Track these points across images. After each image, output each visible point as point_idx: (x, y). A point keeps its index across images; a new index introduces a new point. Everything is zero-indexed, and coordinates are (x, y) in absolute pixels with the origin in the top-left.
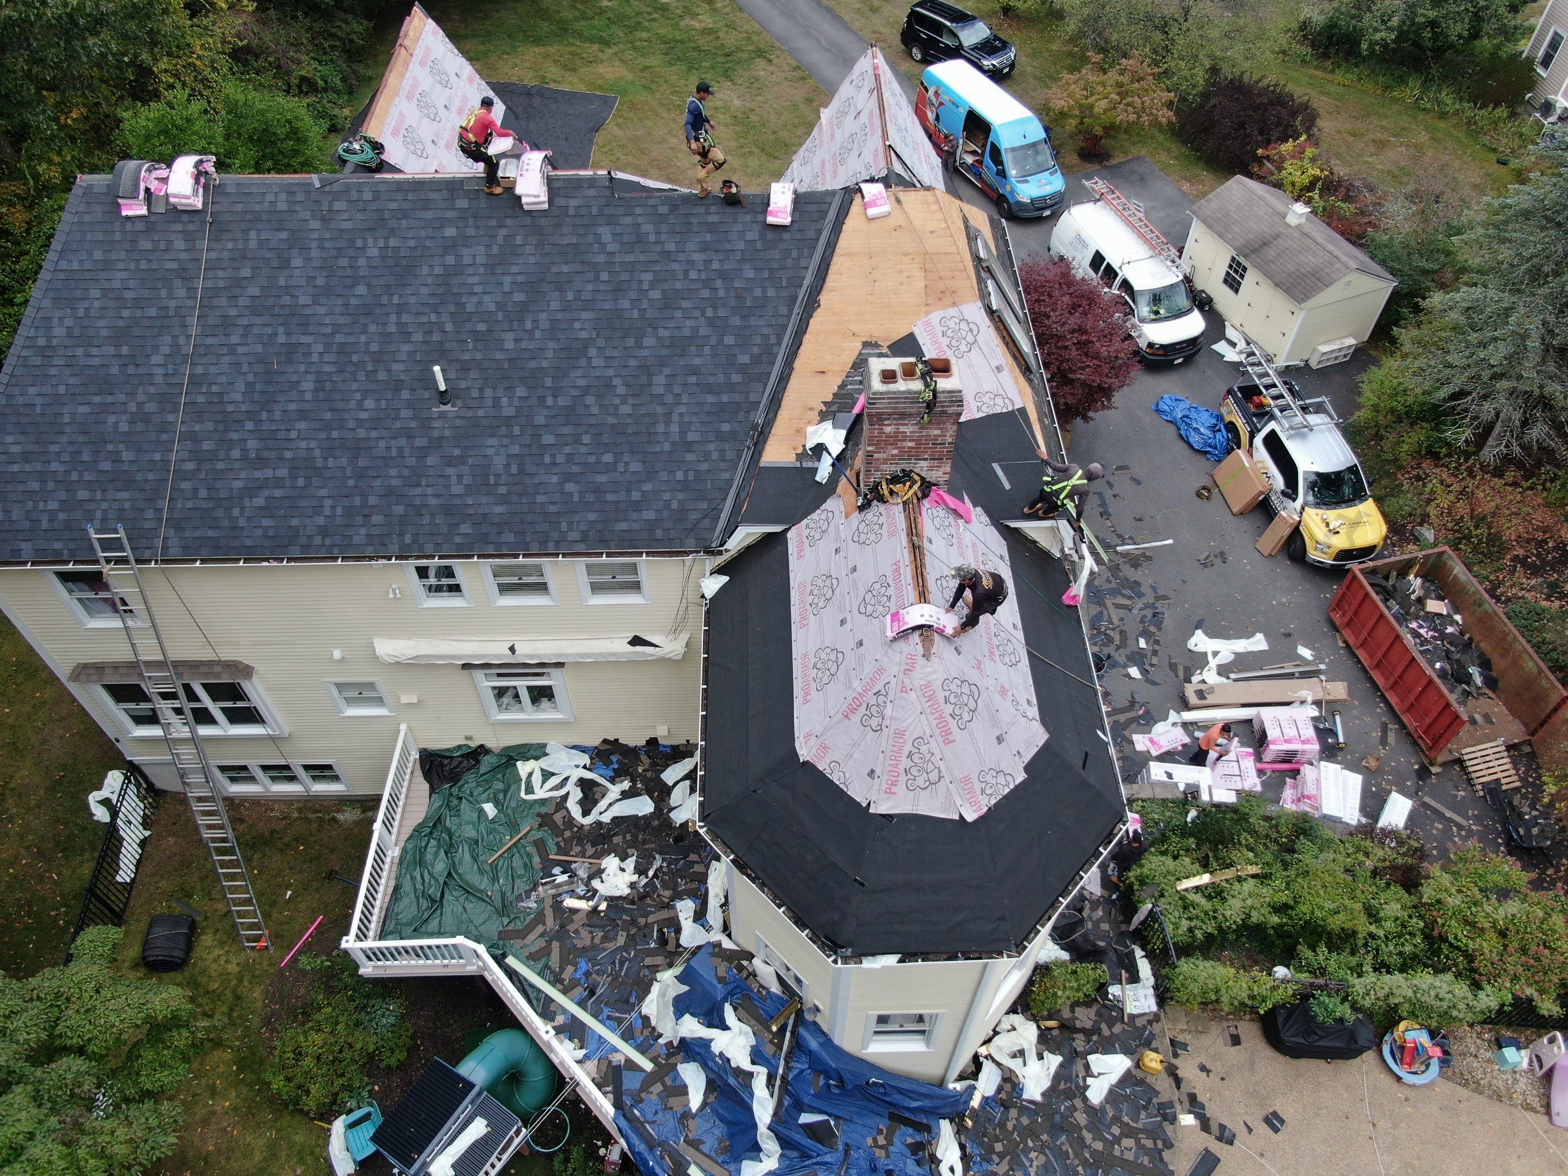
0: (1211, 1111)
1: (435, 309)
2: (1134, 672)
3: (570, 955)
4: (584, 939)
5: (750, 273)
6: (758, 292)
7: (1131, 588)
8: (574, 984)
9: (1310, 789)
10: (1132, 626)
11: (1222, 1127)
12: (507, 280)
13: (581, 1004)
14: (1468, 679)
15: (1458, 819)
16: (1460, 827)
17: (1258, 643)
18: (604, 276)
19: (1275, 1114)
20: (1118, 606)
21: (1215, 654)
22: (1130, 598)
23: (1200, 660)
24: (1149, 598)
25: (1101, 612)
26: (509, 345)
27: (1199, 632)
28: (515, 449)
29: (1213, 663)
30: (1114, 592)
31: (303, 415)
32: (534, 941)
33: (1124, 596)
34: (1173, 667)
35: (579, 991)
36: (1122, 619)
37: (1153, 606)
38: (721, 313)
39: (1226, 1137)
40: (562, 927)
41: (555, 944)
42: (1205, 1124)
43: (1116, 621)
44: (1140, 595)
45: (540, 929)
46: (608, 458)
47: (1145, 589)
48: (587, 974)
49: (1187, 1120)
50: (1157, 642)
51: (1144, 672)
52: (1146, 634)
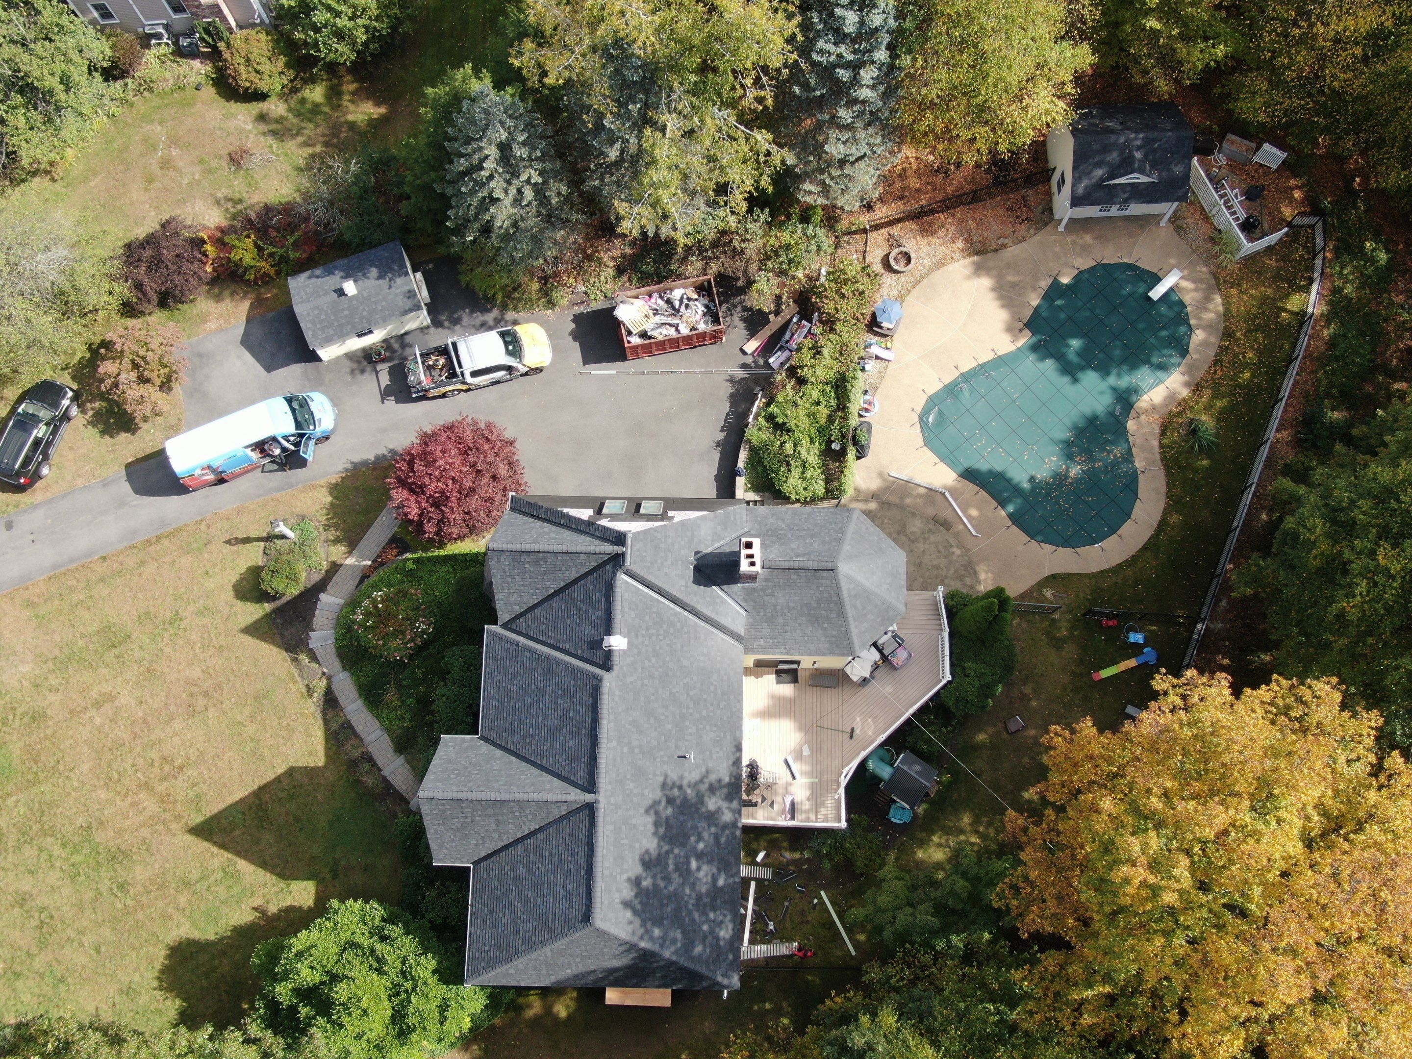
1: (655, 759)
5: (647, 618)
6: (654, 615)
12: (646, 725)
18: (646, 682)
26: (669, 727)
28: (708, 727)
38: (661, 632)
46: (712, 688)
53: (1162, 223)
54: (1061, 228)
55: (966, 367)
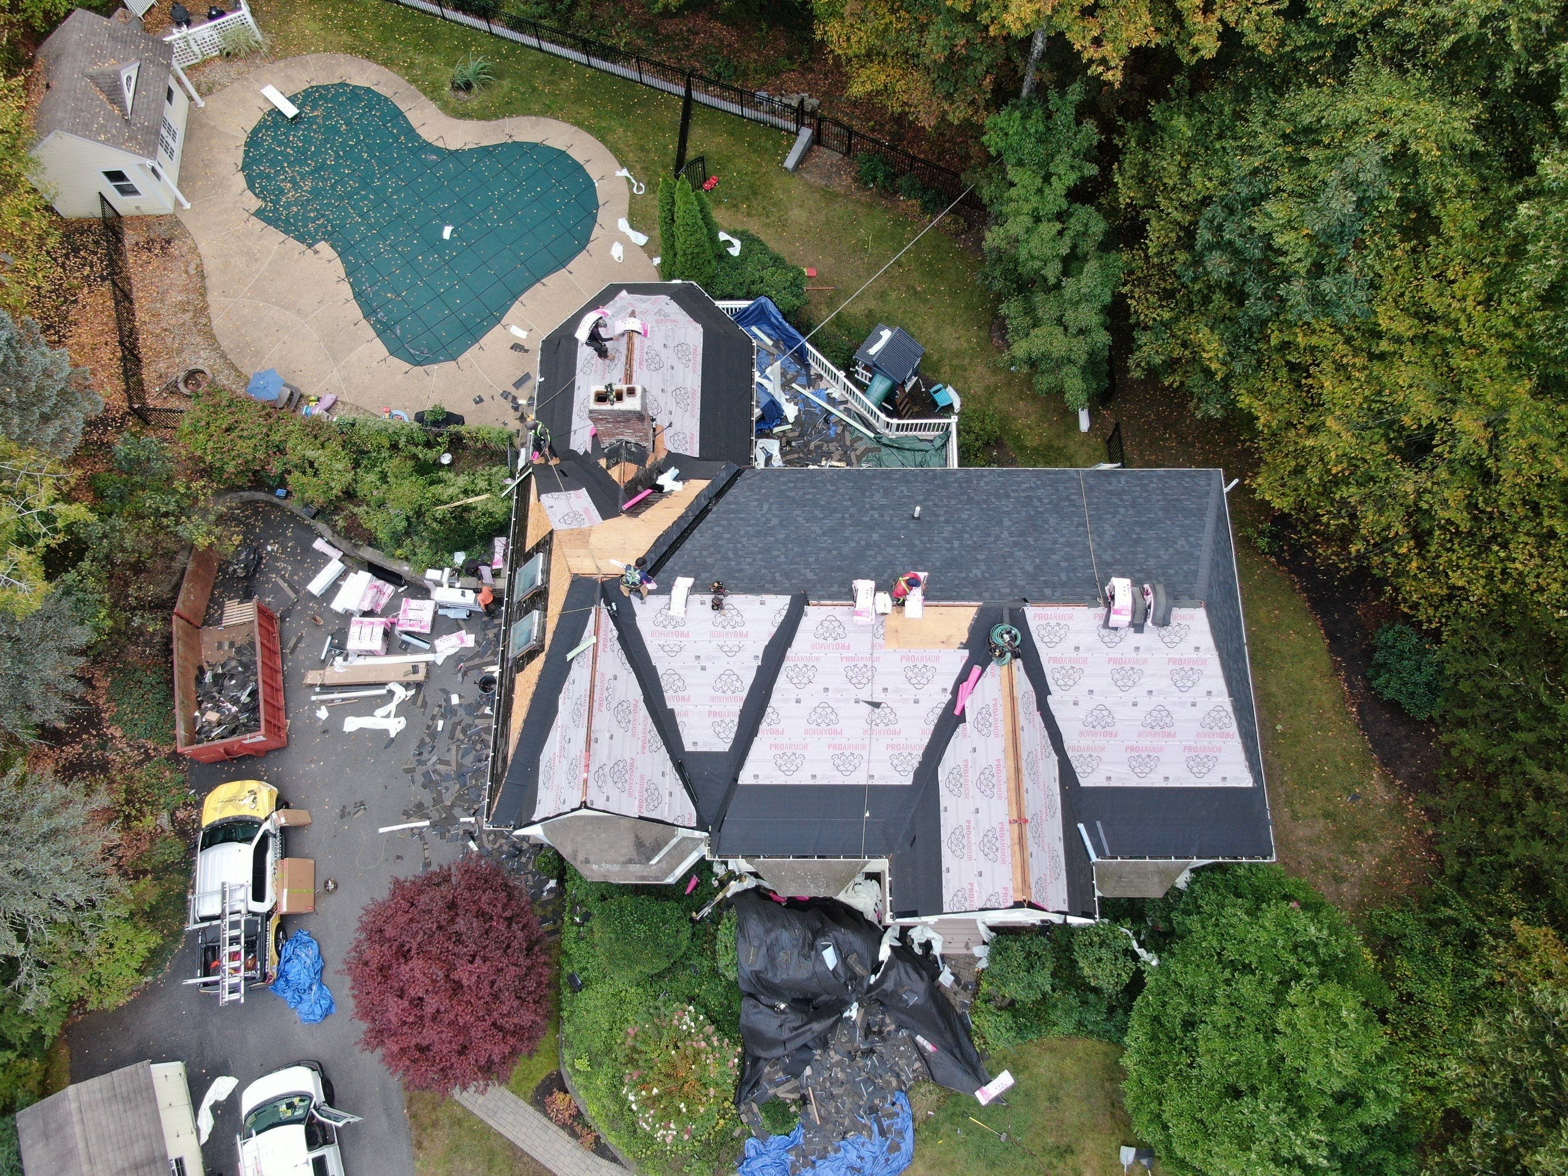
0: (508, 405)
2: (455, 700)
3: (840, 438)
4: (832, 447)
7: (431, 781)
8: (836, 424)
9: (372, 592)
10: (442, 744)
11: (506, 398)
13: (830, 413)
14: (216, 676)
15: (281, 582)
16: (283, 577)
17: (352, 724)
19: (477, 403)
20: (447, 763)
21: (388, 716)
22: (435, 771)
23: (402, 710)
24: (421, 769)
25: (462, 757)
26: (875, 535)
27: (393, 735)
29: (392, 707)
30: (445, 777)
31: (1007, 513)
32: (861, 447)
33: (440, 774)
34: (424, 705)
35: (832, 419)
36: (449, 750)
37: (420, 762)
38: (731, 545)
39: (505, 395)
40: (845, 453)
41: (848, 443)
42: (514, 398)
43: (454, 748)
44: (426, 774)
45: (858, 453)
47: (420, 779)
48: (829, 429)
49: (522, 402)
50: (429, 727)
51: (448, 700)
52: (433, 734)
53: (202, 104)
54: (188, 206)
55: (357, 312)
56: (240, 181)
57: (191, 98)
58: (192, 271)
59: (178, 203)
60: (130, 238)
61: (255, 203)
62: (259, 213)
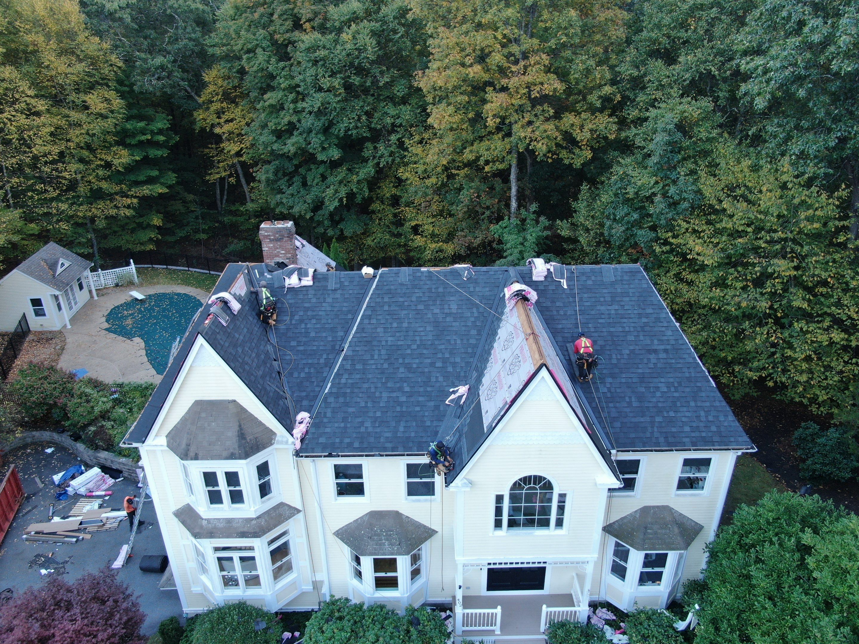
53: (96, 298)
54: (69, 327)
55: (146, 359)
56: (104, 319)
57: (92, 297)
58: (58, 347)
59: (65, 326)
60: (30, 337)
61: (106, 325)
62: (106, 329)
